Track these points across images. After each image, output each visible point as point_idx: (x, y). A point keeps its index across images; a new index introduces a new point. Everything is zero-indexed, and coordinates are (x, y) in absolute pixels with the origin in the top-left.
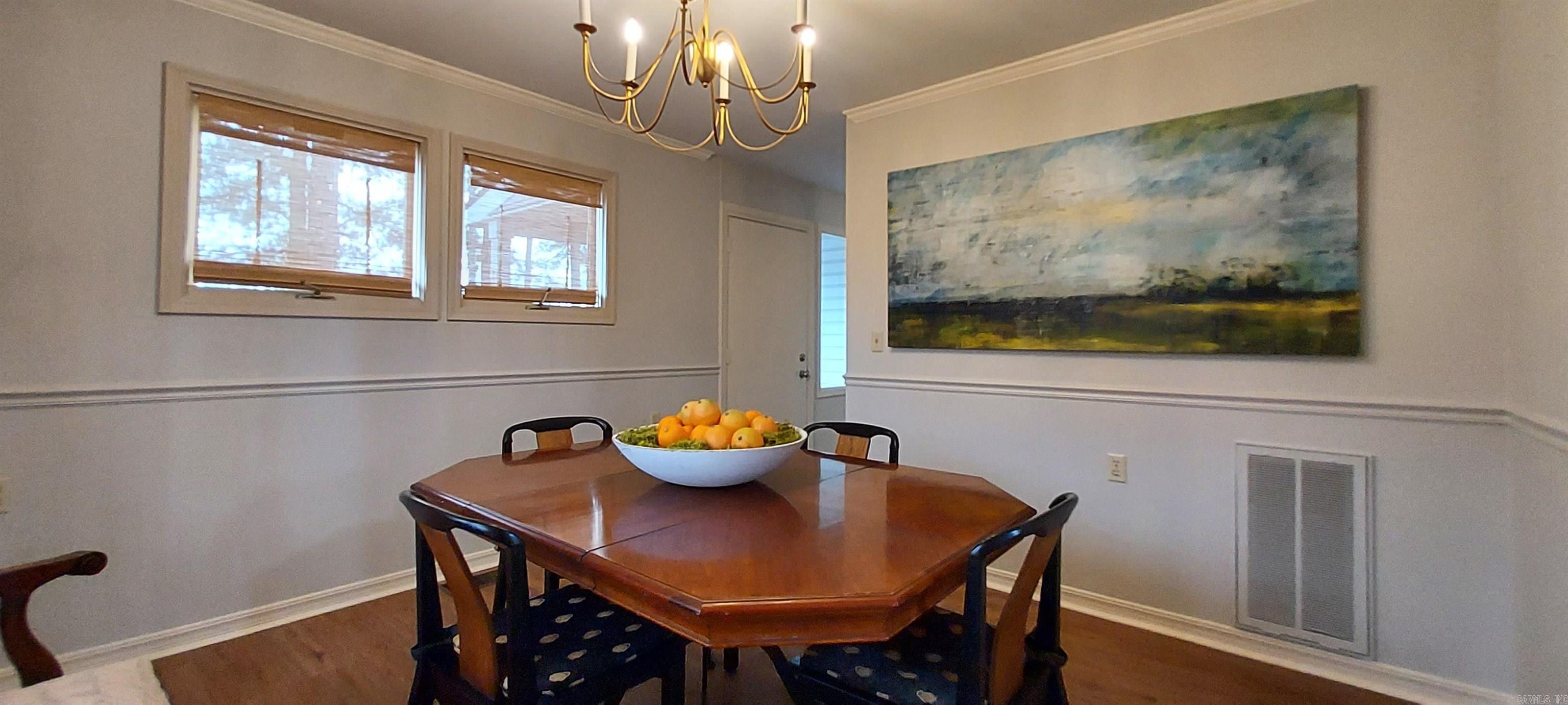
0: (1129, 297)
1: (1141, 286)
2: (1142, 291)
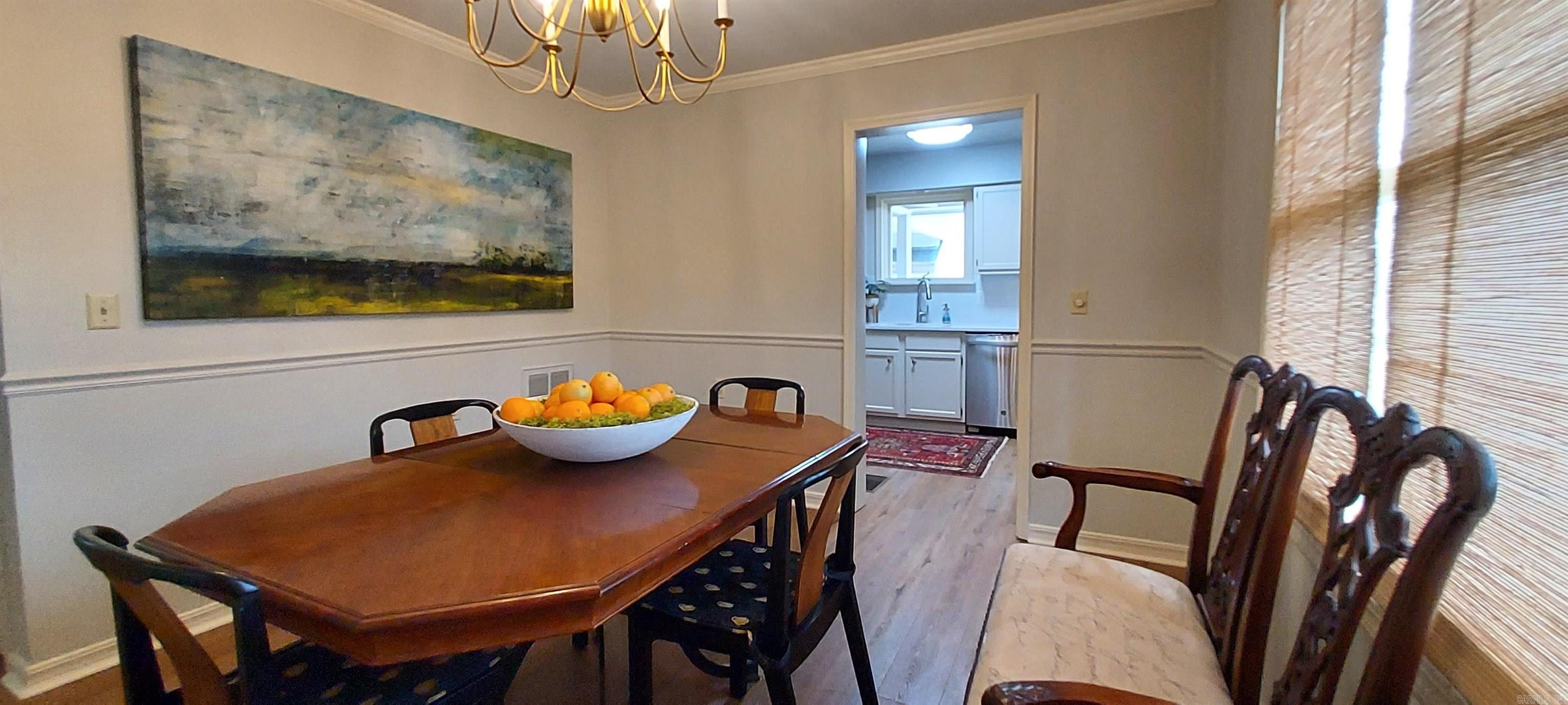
0: (468, 267)
1: (474, 258)
2: (475, 262)
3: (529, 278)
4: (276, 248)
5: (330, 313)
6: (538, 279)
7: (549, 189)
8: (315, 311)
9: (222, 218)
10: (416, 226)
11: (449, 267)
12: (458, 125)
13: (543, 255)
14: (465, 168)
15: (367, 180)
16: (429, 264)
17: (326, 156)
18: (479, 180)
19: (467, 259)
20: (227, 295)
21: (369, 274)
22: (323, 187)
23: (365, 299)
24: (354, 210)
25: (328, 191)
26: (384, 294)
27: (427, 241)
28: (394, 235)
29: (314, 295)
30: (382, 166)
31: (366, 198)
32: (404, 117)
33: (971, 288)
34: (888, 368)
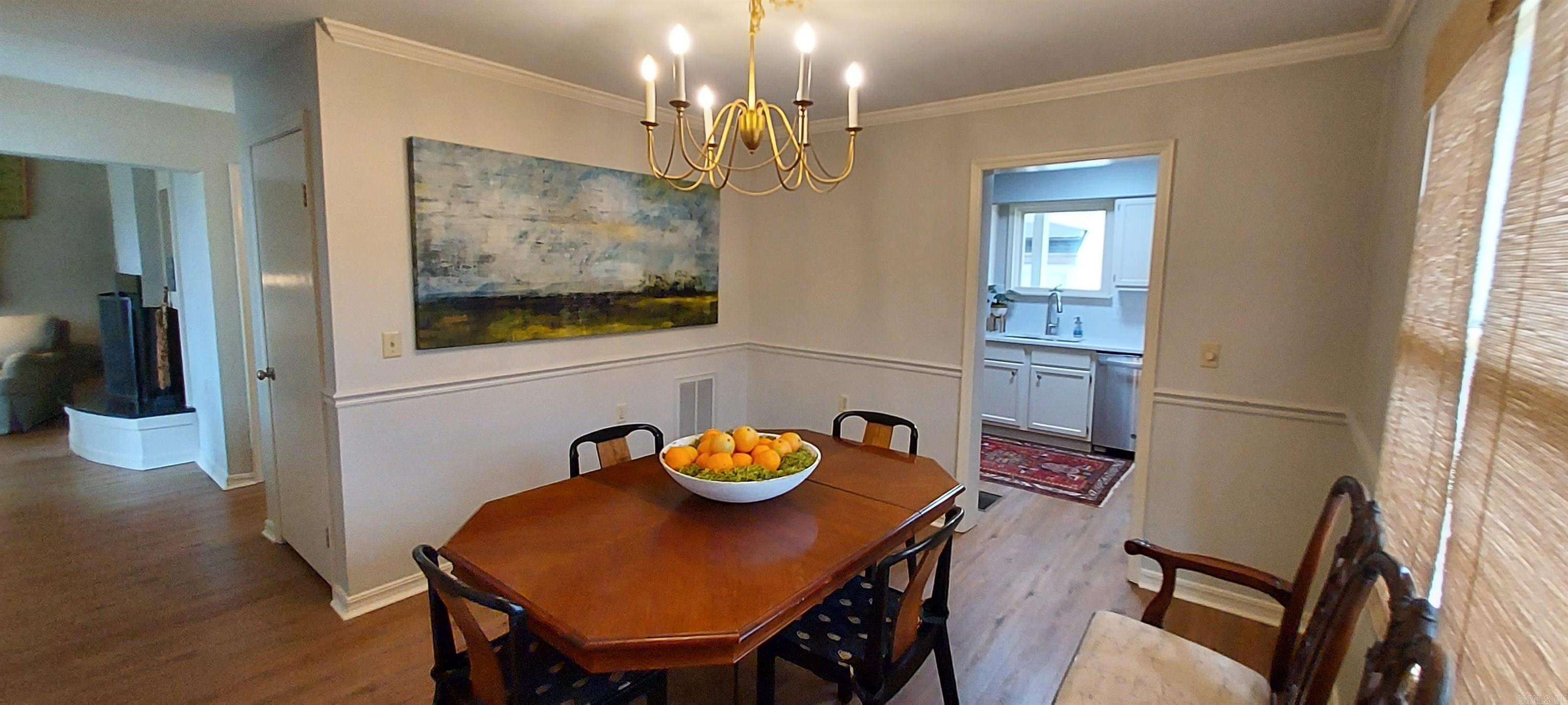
0: (634, 294)
1: (640, 286)
2: (640, 290)
3: (682, 300)
4: (500, 290)
5: (536, 338)
6: (689, 300)
7: (701, 220)
8: (527, 337)
9: (465, 270)
10: (597, 263)
11: (621, 295)
12: (630, 174)
13: (694, 278)
14: (635, 210)
15: (563, 229)
16: (606, 294)
17: (533, 213)
18: (645, 219)
19: (634, 287)
20: (468, 328)
21: (563, 306)
22: (532, 239)
23: (560, 326)
24: (553, 255)
25: (535, 241)
26: (573, 321)
27: (605, 275)
28: (581, 272)
29: (525, 325)
30: (573, 216)
31: (560, 244)
32: (591, 173)
33: (1107, 302)
34: (1011, 381)
